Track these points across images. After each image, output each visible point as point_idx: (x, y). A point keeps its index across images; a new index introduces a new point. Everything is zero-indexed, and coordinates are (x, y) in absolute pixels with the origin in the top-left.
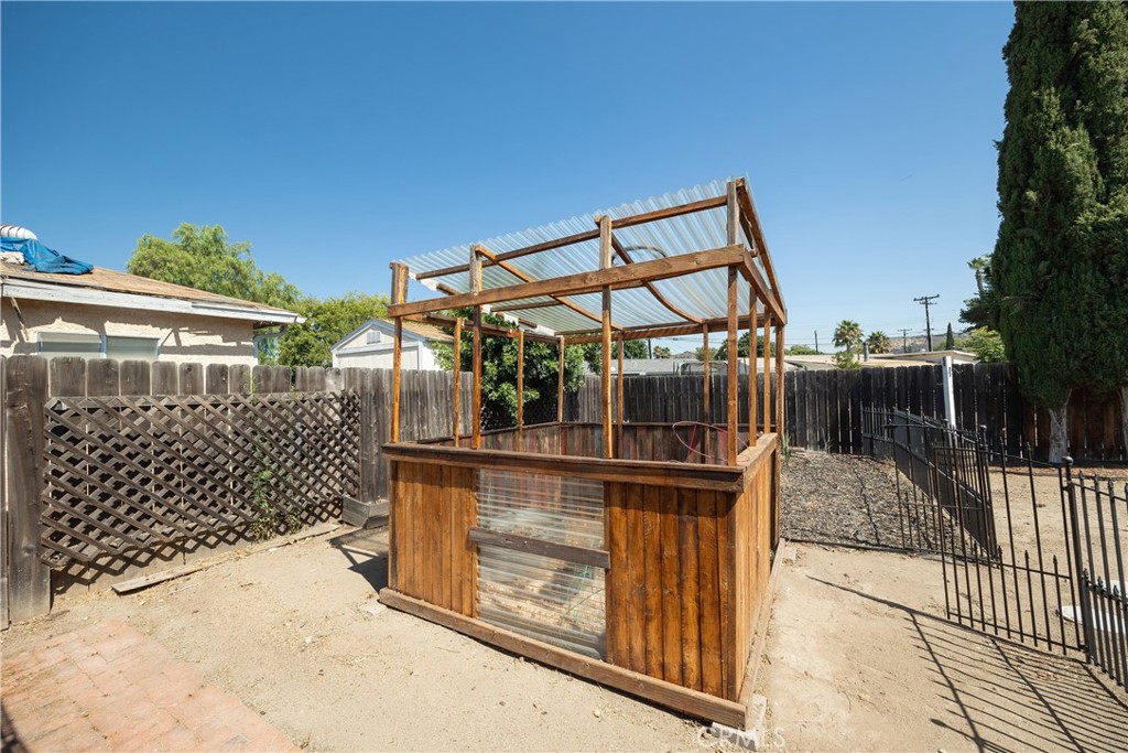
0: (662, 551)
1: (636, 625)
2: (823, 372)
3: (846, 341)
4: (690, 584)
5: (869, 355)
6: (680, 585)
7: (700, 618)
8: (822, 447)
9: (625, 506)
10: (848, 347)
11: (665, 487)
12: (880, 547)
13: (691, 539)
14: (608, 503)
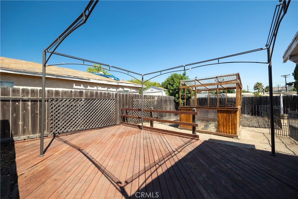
0: (226, 118)
1: (222, 127)
2: (250, 97)
3: (258, 88)
4: (230, 122)
5: (265, 93)
6: (229, 122)
7: (232, 126)
8: (249, 114)
9: (221, 113)
10: (258, 90)
11: (227, 110)
12: (260, 127)
13: (230, 116)
14: (218, 113)
